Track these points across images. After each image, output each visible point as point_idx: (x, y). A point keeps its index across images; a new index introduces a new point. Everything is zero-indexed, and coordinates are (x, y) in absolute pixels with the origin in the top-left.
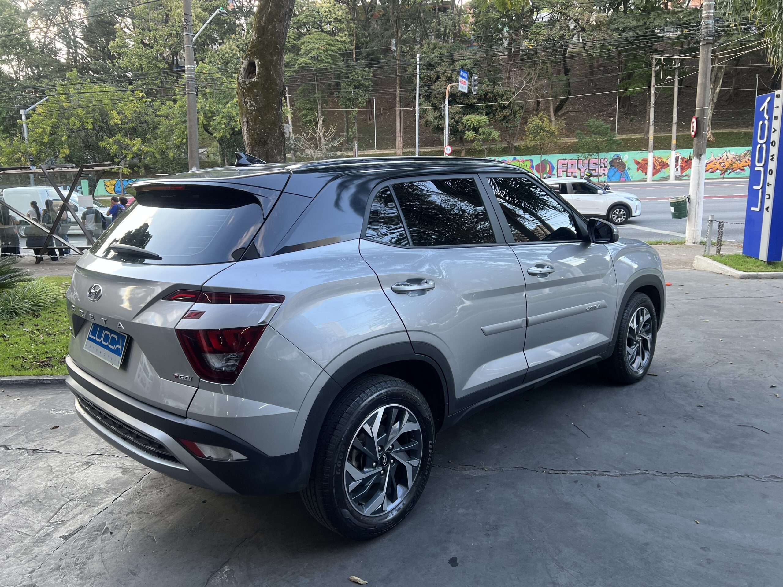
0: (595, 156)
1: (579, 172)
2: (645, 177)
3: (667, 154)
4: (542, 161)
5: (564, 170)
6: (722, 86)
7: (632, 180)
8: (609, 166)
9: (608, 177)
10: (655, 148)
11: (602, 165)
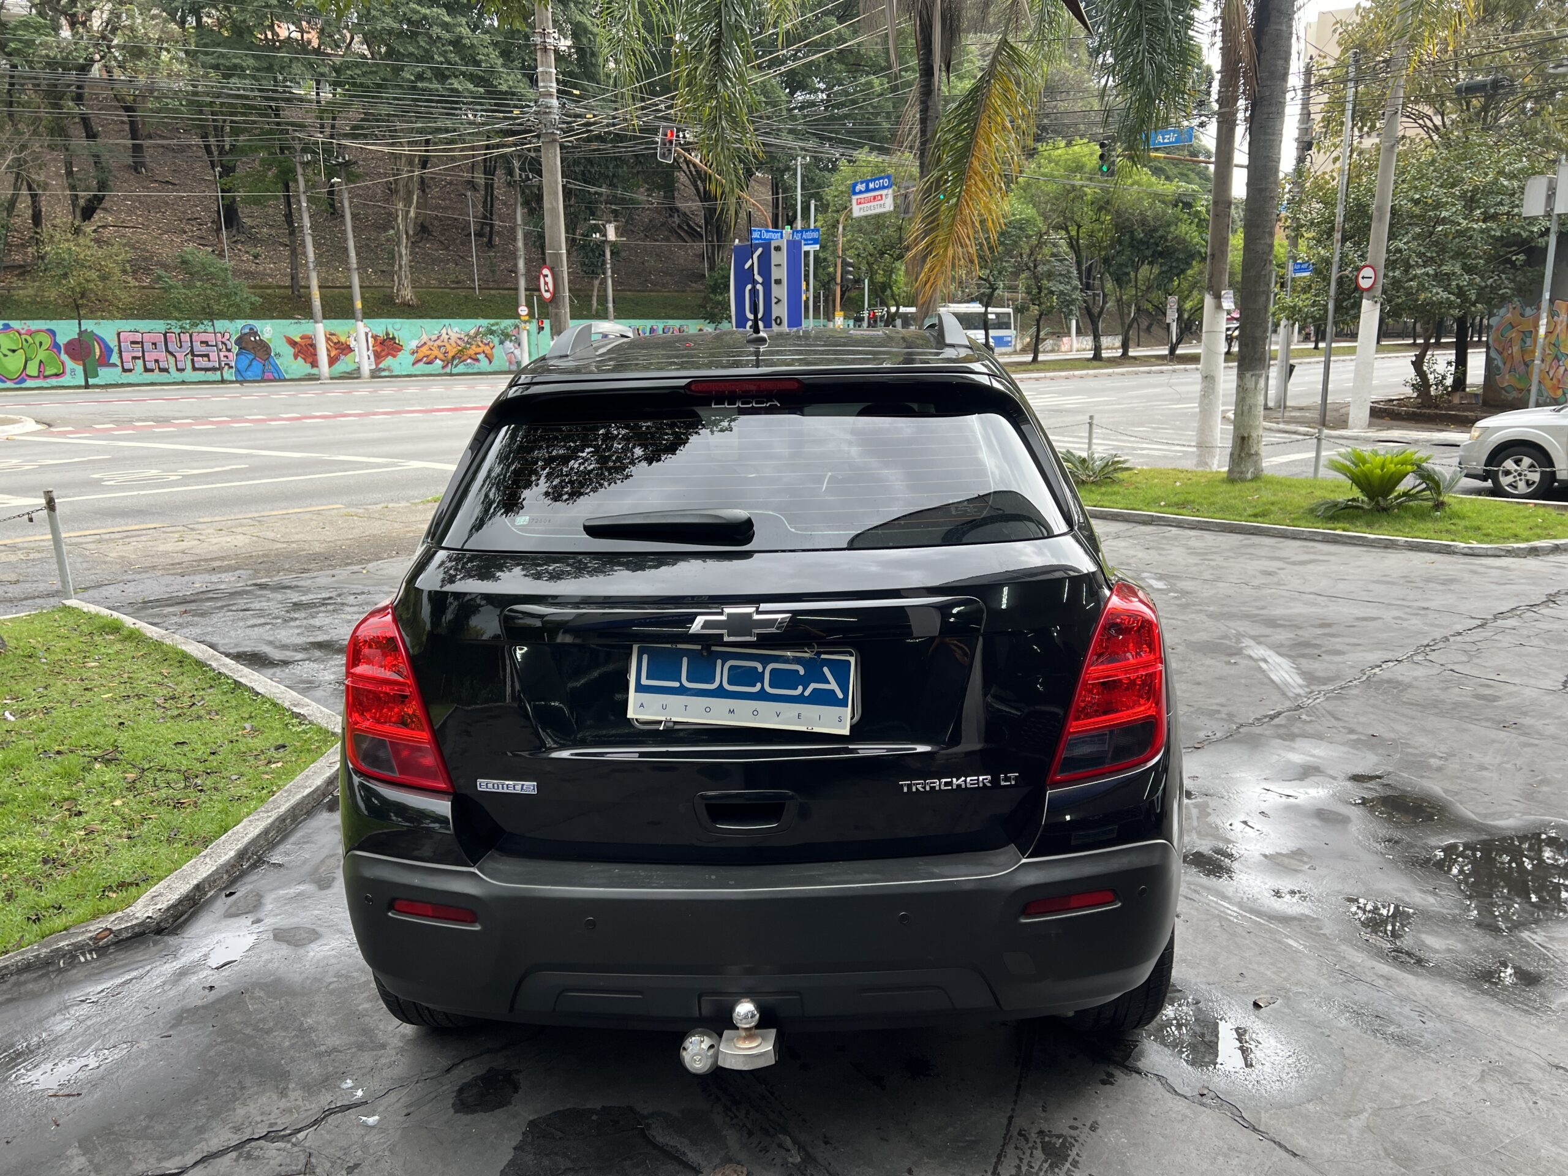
0: (204, 326)
1: (171, 360)
3: (346, 329)
5: (136, 354)
6: (417, 208)
8: (236, 349)
9: (238, 371)
10: (326, 316)
11: (220, 346)
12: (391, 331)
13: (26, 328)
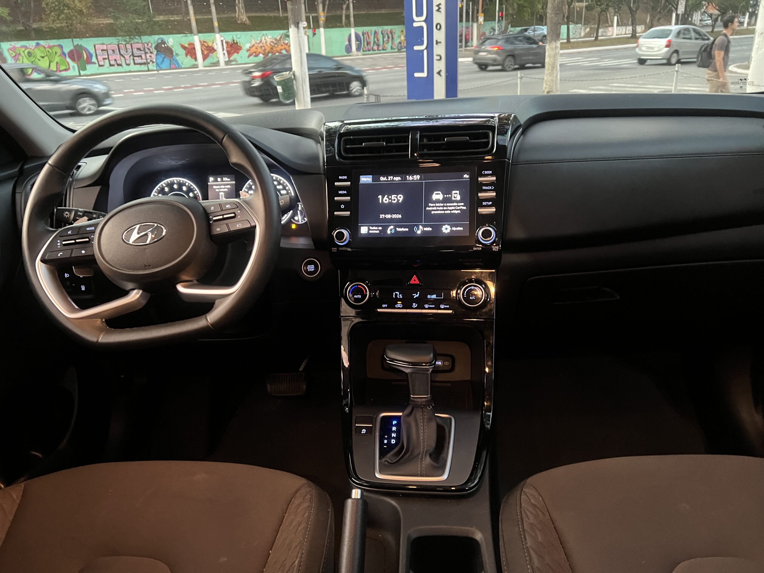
0: (137, 39)
1: (123, 59)
2: (196, 63)
3: (211, 38)
4: (75, 46)
5: (104, 57)
7: (183, 66)
8: (155, 52)
9: (157, 64)
10: (199, 32)
11: (147, 50)
12: (235, 38)
13: (48, 44)
